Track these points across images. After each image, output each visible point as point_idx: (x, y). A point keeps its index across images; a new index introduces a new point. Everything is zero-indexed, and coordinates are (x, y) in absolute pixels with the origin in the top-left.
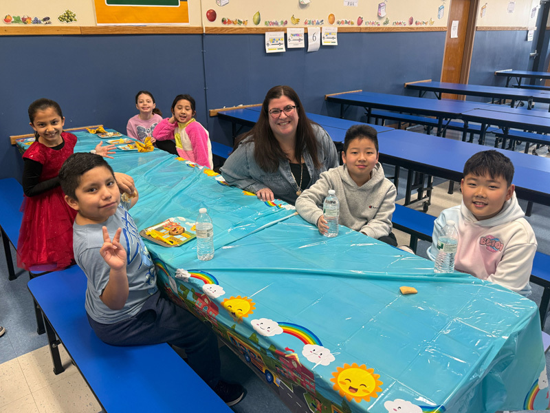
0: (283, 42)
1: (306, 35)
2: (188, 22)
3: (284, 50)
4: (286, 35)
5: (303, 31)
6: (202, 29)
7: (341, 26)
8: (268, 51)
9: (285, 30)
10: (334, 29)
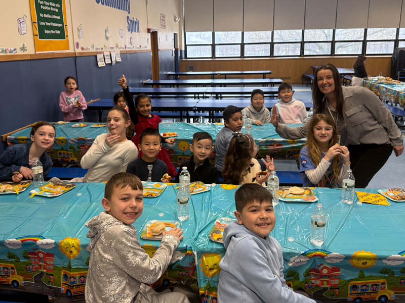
0: (103, 60)
1: (110, 55)
2: (69, 49)
3: (105, 65)
4: (104, 56)
5: (109, 54)
6: (75, 53)
7: (121, 50)
8: (99, 66)
9: (103, 53)
10: (118, 51)
